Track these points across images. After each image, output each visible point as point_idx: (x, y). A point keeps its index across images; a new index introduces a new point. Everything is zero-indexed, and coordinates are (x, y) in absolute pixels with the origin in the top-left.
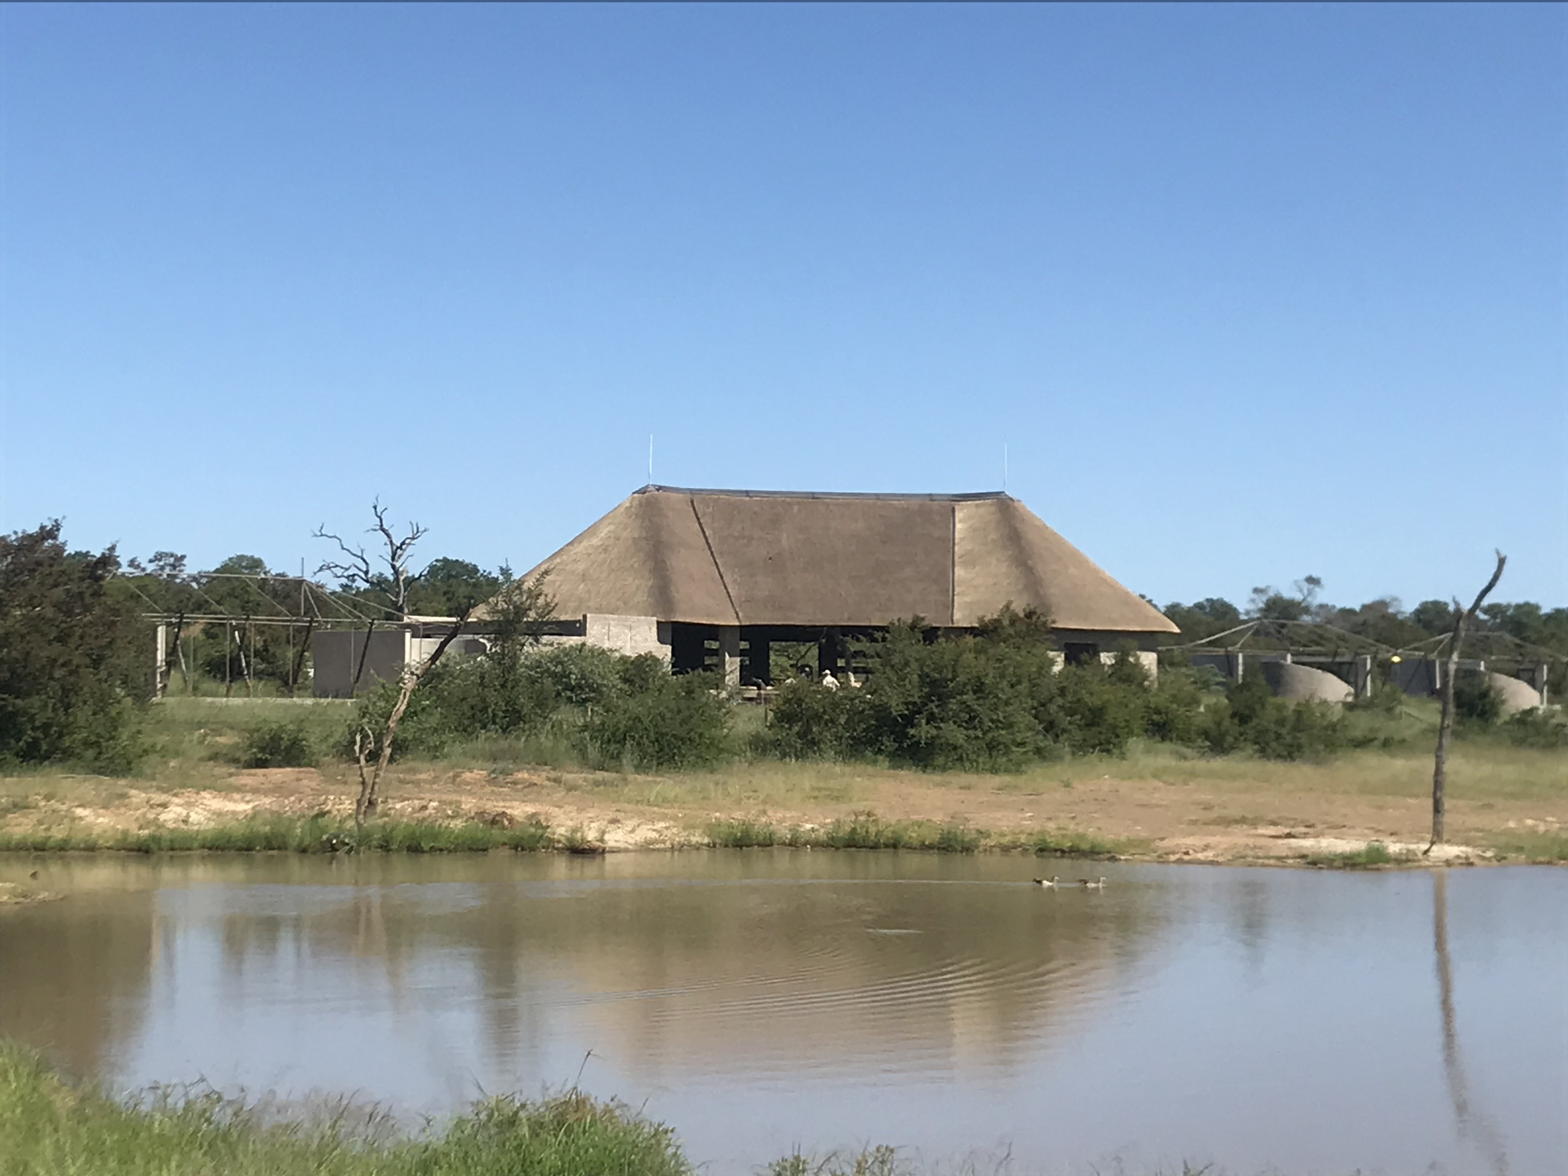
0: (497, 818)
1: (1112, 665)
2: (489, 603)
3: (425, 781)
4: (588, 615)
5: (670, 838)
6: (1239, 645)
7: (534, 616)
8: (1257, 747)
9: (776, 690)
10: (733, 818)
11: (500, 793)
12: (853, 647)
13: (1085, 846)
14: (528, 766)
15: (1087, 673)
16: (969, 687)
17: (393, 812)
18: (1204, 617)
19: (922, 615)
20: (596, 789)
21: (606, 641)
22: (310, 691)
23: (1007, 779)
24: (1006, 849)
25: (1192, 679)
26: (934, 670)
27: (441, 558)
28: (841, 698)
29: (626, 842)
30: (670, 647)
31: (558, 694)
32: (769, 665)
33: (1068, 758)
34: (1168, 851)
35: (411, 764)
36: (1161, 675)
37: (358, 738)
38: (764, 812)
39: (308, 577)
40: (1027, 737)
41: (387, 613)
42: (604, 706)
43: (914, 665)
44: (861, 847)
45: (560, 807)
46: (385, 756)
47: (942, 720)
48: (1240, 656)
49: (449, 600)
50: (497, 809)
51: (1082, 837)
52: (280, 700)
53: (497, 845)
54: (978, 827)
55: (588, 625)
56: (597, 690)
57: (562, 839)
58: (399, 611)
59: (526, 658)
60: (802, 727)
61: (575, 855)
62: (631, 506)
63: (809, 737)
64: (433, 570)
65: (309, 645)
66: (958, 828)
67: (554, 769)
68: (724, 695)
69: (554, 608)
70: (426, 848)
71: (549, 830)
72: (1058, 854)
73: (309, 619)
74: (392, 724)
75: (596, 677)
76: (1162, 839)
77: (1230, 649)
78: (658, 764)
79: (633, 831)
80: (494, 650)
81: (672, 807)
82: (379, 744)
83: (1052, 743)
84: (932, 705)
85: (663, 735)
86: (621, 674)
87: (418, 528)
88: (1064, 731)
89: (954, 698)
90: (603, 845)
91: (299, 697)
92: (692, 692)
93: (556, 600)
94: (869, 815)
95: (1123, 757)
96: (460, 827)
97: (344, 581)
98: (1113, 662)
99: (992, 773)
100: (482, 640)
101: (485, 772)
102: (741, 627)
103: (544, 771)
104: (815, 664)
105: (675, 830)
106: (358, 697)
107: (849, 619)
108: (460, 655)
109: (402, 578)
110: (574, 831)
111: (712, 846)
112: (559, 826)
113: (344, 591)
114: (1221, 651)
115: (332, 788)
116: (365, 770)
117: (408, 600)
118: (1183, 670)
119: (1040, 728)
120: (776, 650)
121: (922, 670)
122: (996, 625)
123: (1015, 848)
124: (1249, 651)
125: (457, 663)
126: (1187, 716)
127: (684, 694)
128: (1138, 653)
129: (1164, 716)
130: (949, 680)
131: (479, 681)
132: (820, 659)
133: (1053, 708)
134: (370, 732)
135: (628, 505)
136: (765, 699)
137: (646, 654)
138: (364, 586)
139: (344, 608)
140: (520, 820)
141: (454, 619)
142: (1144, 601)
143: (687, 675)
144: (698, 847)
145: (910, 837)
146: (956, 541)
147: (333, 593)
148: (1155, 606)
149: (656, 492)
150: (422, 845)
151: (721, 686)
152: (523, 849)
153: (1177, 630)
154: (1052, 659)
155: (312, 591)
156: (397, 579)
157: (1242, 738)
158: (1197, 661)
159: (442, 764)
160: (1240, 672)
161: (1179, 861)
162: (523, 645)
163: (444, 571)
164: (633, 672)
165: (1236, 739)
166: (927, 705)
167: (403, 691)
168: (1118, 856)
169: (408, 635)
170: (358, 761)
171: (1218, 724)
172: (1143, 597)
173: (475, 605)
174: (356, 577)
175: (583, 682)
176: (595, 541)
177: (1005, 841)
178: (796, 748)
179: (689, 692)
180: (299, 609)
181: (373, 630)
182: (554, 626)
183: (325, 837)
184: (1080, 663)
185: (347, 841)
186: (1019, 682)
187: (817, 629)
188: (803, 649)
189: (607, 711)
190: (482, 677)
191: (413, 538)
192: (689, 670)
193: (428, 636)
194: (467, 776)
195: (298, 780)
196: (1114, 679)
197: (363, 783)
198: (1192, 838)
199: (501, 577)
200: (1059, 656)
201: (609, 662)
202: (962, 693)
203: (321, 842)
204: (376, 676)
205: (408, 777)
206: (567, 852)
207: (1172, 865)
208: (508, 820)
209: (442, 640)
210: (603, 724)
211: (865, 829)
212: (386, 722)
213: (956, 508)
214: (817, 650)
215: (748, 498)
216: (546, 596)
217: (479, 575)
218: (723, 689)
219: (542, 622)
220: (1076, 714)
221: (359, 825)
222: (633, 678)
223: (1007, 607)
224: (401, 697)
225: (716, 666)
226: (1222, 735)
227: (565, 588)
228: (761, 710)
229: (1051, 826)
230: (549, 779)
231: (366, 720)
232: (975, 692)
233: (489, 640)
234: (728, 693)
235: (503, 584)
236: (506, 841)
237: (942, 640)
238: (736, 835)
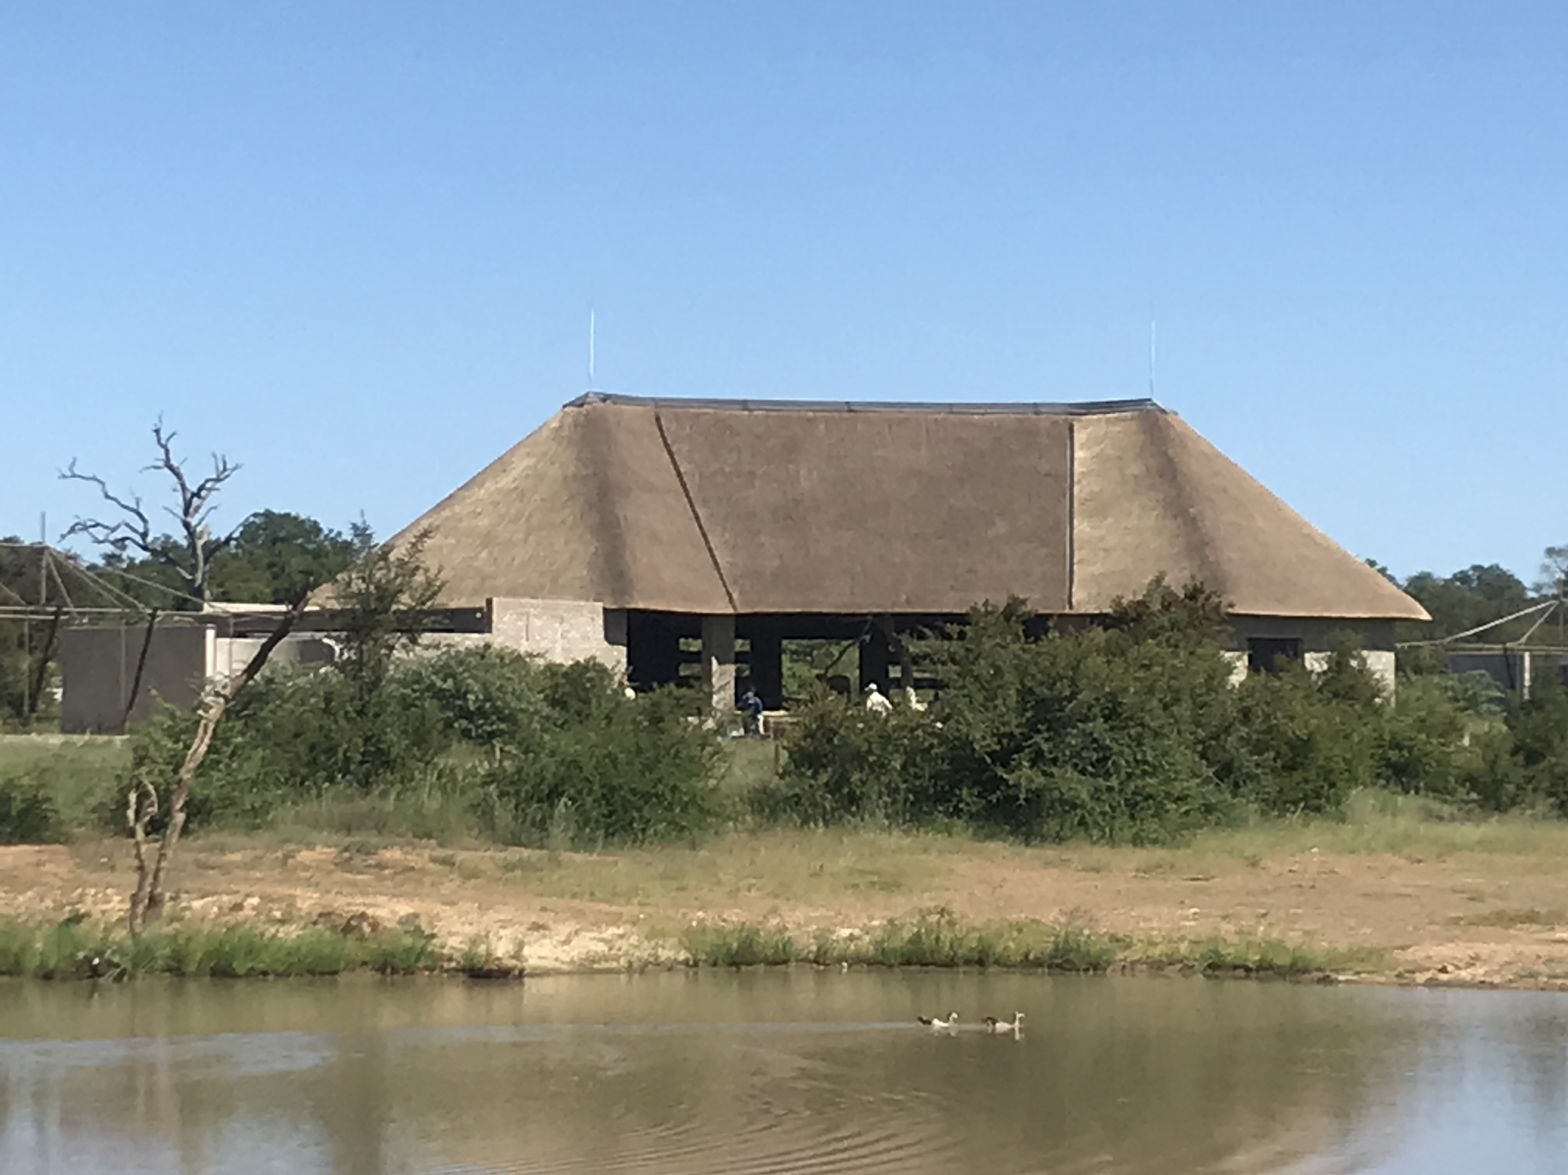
0: (353, 923)
1: (1325, 673)
2: (337, 581)
3: (237, 865)
4: (495, 600)
5: (626, 954)
6: (1523, 640)
7: (409, 601)
8: (1552, 800)
9: (791, 716)
10: (724, 920)
11: (354, 884)
12: (914, 647)
13: (1283, 960)
14: (403, 840)
15: (1284, 683)
16: (1096, 710)
17: (188, 914)
18: (1468, 594)
19: (1022, 597)
20: (509, 875)
21: (523, 641)
22: (56, 722)
23: (1159, 854)
24: (1157, 966)
25: (1450, 694)
26: (1042, 684)
27: (262, 511)
28: (895, 729)
29: (557, 959)
30: (624, 649)
31: (449, 724)
32: (780, 675)
33: (1253, 819)
34: (1410, 968)
35: (215, 838)
36: (1400, 688)
37: (133, 797)
38: (774, 911)
39: (53, 542)
40: (1189, 788)
41: (176, 598)
42: (520, 743)
43: (1010, 677)
44: (926, 964)
45: (453, 904)
46: (175, 825)
47: (1054, 761)
48: (1527, 656)
49: (275, 577)
50: (354, 908)
51: (1279, 945)
52: (10, 738)
53: (352, 966)
54: (1112, 931)
55: (495, 617)
56: (510, 719)
57: (456, 955)
58: (195, 595)
59: (397, 667)
60: (834, 772)
61: (477, 980)
62: (560, 428)
63: (845, 790)
64: (249, 530)
65: (56, 650)
66: (1081, 933)
67: (441, 845)
68: (710, 724)
69: (440, 588)
70: (241, 971)
71: (435, 941)
72: (1241, 972)
73: (53, 609)
74: (185, 774)
75: (509, 697)
76: (1403, 948)
77: (1509, 645)
78: (607, 835)
79: (567, 942)
80: (346, 656)
81: (628, 902)
82: (166, 806)
83: (1228, 796)
84: (1038, 738)
85: (613, 790)
86: (548, 692)
87: (225, 464)
88: (1251, 777)
89: (1074, 727)
90: (519, 965)
91: (40, 733)
92: (661, 719)
93: (442, 576)
94: (942, 912)
95: (1342, 819)
96: (294, 936)
97: (109, 549)
98: (1325, 667)
99: (1135, 845)
100: (326, 641)
101: (332, 850)
102: (738, 616)
103: (425, 847)
104: (854, 675)
105: (634, 940)
106: (131, 732)
107: (908, 602)
108: (293, 665)
109: (200, 543)
110: (474, 942)
111: (692, 964)
112: (451, 934)
113: (109, 564)
114: (1497, 649)
115: (93, 877)
116: (144, 848)
117: (211, 578)
118: (1436, 679)
119: (1211, 774)
120: (793, 652)
121: (1022, 683)
122: (1139, 609)
123: (1171, 964)
124: (1541, 650)
125: (289, 678)
126: (1443, 752)
127: (646, 724)
128: (1365, 653)
129: (1406, 753)
130: (1066, 698)
131: (323, 706)
132: (861, 667)
133: (1231, 740)
134: (151, 788)
135: (555, 424)
136: (776, 732)
137: (587, 661)
138: (141, 556)
139: (110, 591)
140: (389, 925)
141: (282, 608)
142: (1373, 570)
143: (650, 694)
144: (670, 967)
145: (1006, 948)
146: (1076, 479)
147: (92, 567)
148: (1391, 579)
149: (601, 405)
150: (235, 964)
151: (705, 710)
152: (394, 971)
153: (1425, 616)
154: (1229, 663)
155: (59, 566)
156: (192, 545)
157: (1530, 787)
158: (1457, 665)
159: (264, 837)
160: (1527, 683)
161: (1432, 983)
162: (392, 648)
163: (268, 532)
164: (567, 688)
165: (1519, 787)
166: (1031, 738)
167: (203, 722)
168: (1333, 976)
169: (210, 634)
170: (132, 834)
171: (1493, 765)
172: (1372, 563)
173: (317, 585)
174: (127, 542)
175: (488, 705)
176: (506, 482)
177: (1156, 952)
178: (825, 808)
179: (656, 720)
180: (38, 593)
181: (156, 626)
182: (440, 618)
183: (81, 955)
184: (1272, 670)
185: (116, 959)
186: (1177, 701)
187: (858, 619)
188: (835, 651)
189: (526, 752)
190: (328, 699)
191: (218, 480)
192: (655, 685)
193: (242, 635)
194: (305, 856)
195: (39, 864)
196: (1327, 694)
197: (141, 868)
198: (1451, 945)
199: (356, 541)
200: (1239, 658)
201: (528, 672)
202: (1085, 720)
203: (76, 962)
204: (159, 699)
205: (214, 859)
206: (462, 977)
207: (1420, 988)
208: (370, 925)
209: (264, 640)
210: (519, 771)
211: (933, 937)
212: (176, 771)
213: (1075, 423)
214: (857, 654)
215: (746, 413)
216: (427, 570)
217: (322, 537)
218: (710, 715)
219: (421, 611)
220: (1267, 750)
221: (134, 935)
222: (565, 699)
223: (1158, 581)
224: (201, 730)
225: (698, 678)
226: (1499, 783)
227: (458, 557)
228: (770, 747)
229: (1227, 928)
230: (433, 860)
231: (144, 770)
232: (1107, 719)
233: (338, 640)
234: (717, 723)
235: (358, 551)
236: (367, 959)
237: (1054, 634)
238: (729, 949)
